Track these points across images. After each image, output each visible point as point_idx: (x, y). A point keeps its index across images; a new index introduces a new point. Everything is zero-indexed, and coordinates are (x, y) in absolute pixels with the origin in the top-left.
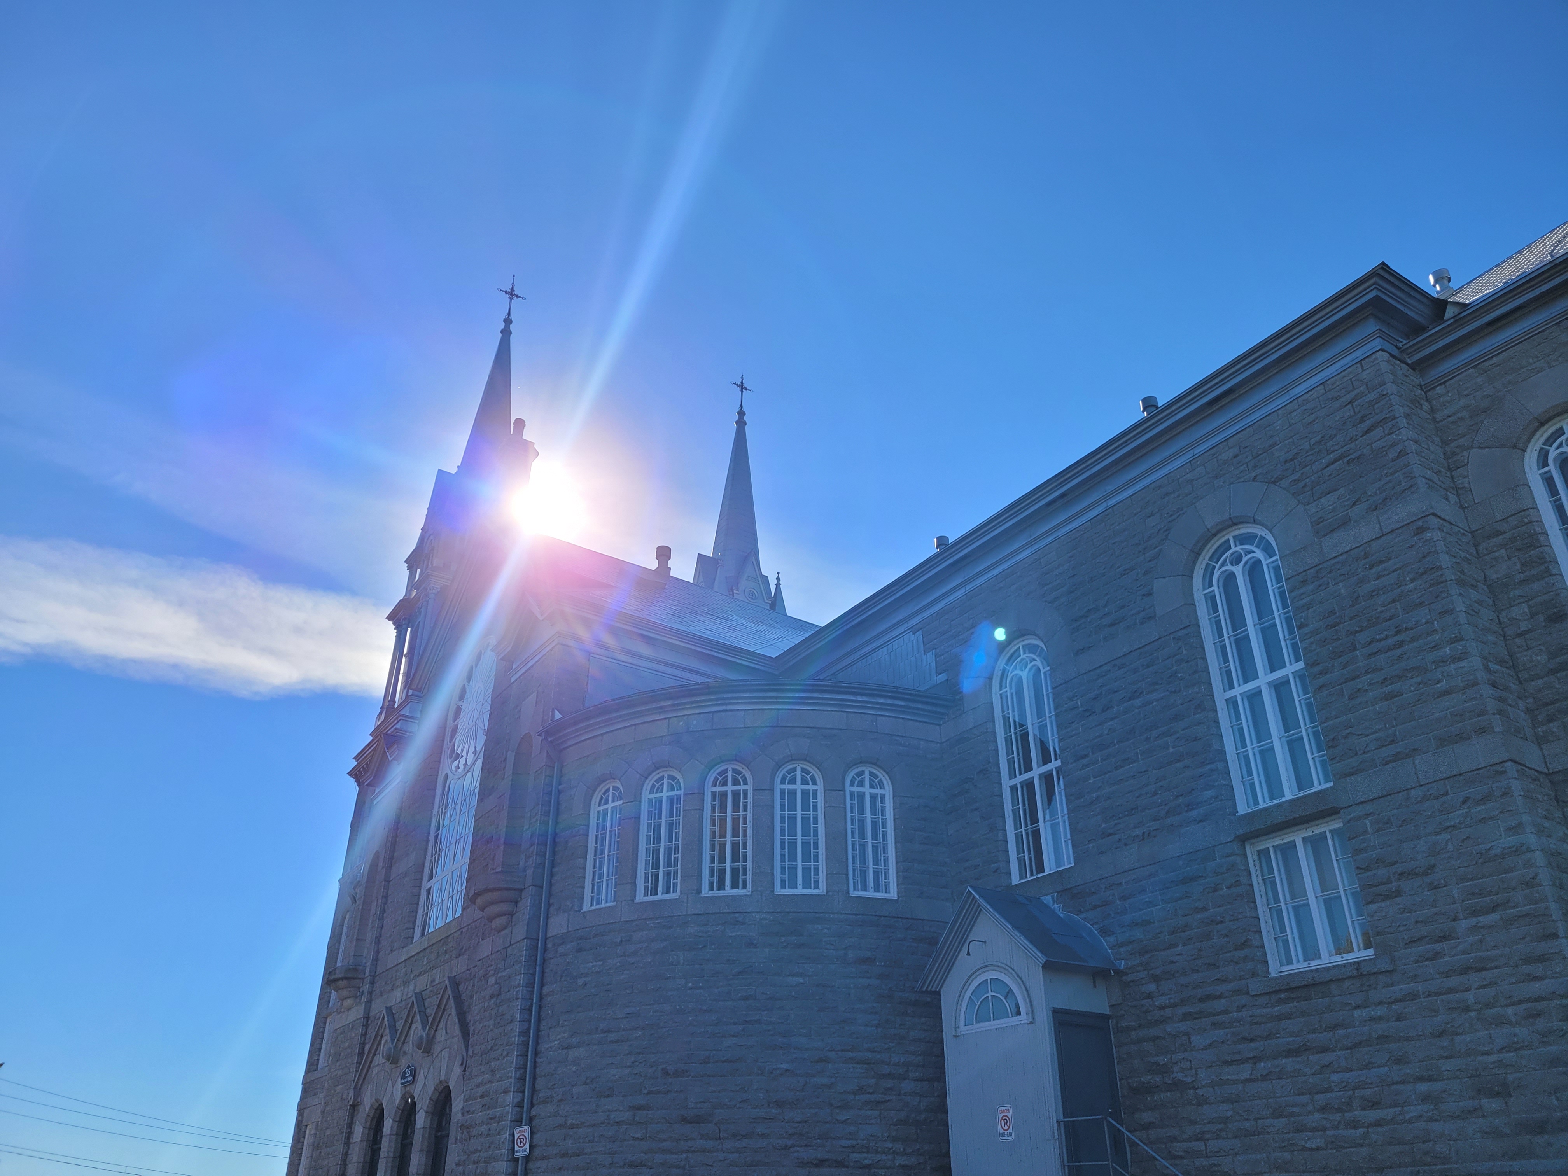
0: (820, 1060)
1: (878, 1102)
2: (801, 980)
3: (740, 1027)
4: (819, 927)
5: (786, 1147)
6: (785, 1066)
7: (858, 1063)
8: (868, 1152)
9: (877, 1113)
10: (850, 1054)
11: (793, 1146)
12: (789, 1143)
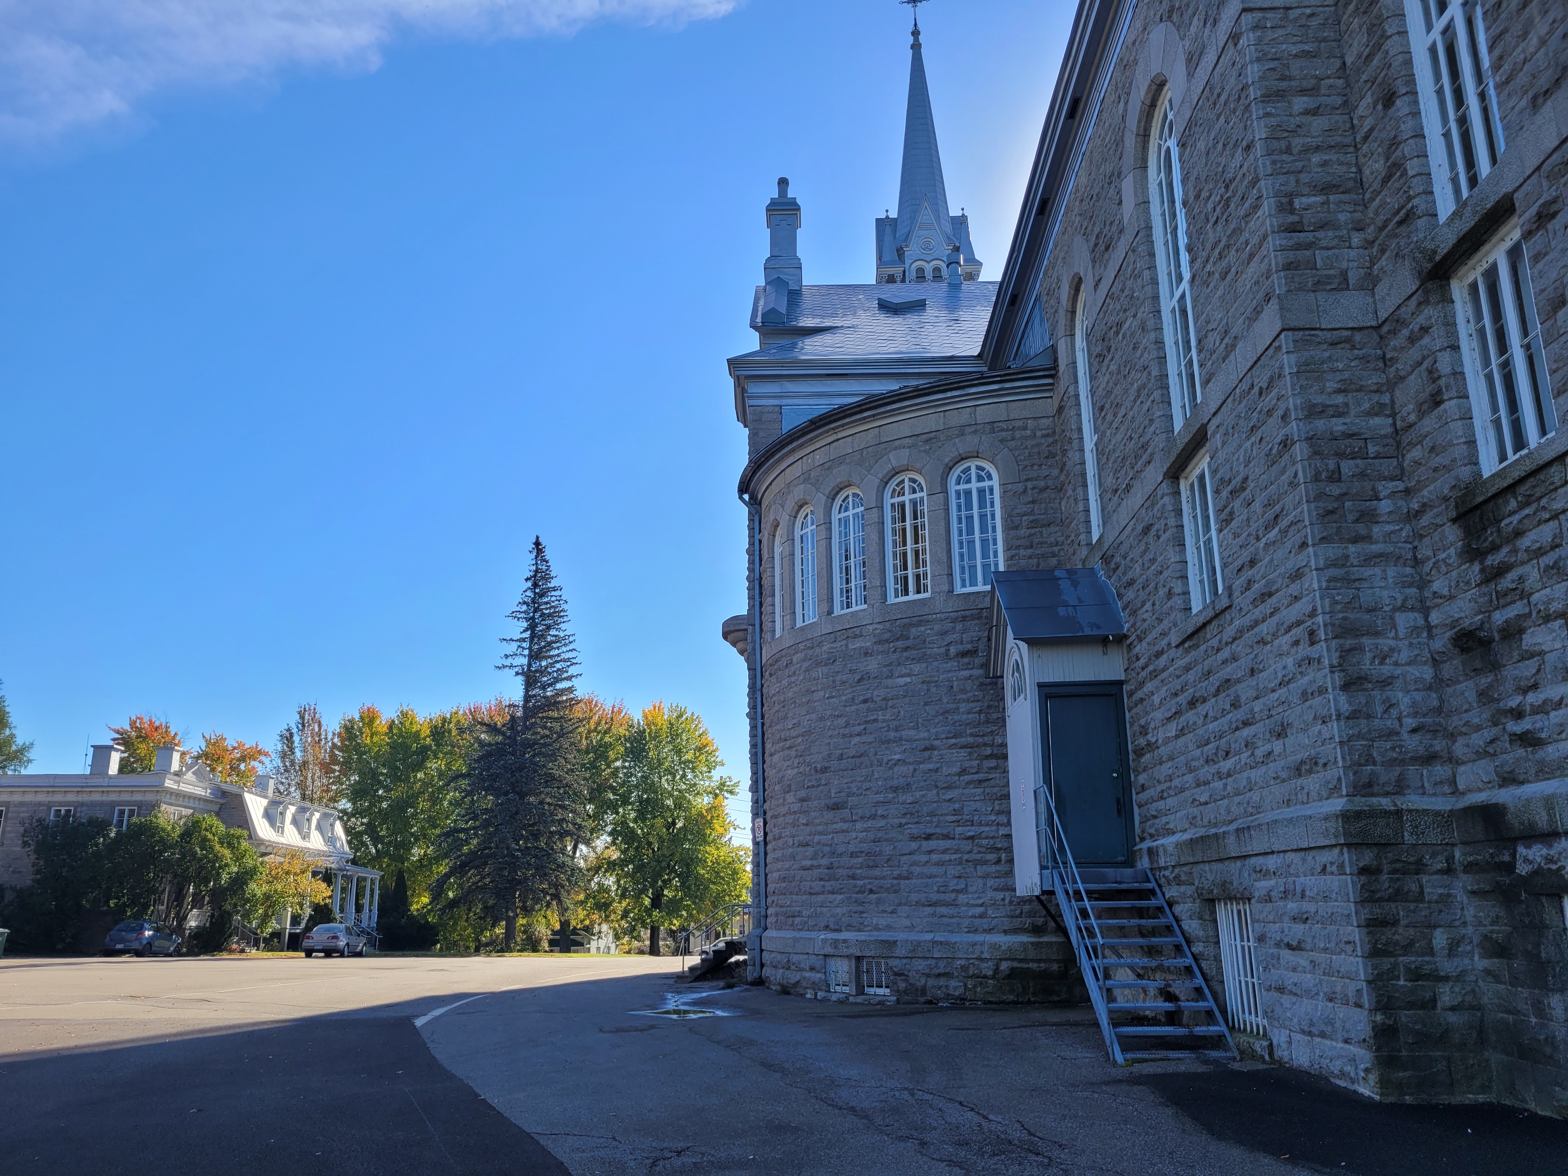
0: (926, 749)
1: (980, 781)
2: (908, 680)
3: (862, 727)
4: (923, 629)
5: (900, 825)
6: (897, 757)
7: (961, 748)
8: (972, 825)
9: (980, 791)
10: (953, 741)
11: (907, 824)
12: (903, 821)
